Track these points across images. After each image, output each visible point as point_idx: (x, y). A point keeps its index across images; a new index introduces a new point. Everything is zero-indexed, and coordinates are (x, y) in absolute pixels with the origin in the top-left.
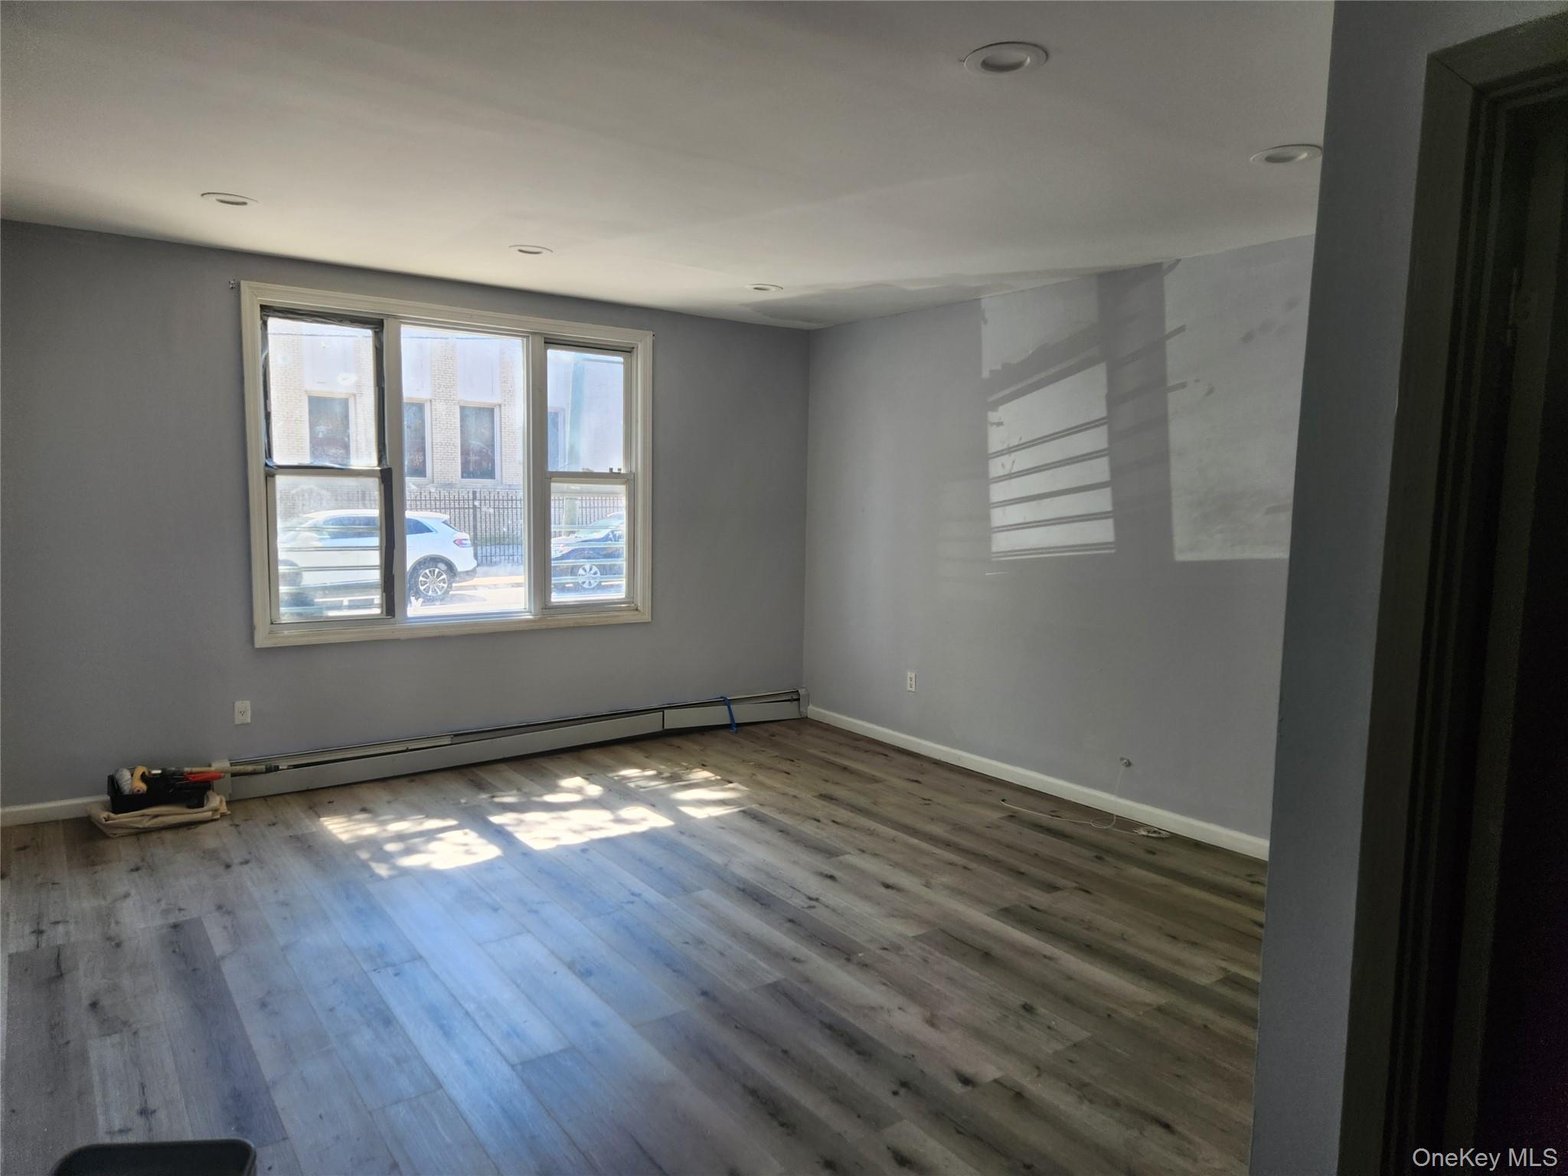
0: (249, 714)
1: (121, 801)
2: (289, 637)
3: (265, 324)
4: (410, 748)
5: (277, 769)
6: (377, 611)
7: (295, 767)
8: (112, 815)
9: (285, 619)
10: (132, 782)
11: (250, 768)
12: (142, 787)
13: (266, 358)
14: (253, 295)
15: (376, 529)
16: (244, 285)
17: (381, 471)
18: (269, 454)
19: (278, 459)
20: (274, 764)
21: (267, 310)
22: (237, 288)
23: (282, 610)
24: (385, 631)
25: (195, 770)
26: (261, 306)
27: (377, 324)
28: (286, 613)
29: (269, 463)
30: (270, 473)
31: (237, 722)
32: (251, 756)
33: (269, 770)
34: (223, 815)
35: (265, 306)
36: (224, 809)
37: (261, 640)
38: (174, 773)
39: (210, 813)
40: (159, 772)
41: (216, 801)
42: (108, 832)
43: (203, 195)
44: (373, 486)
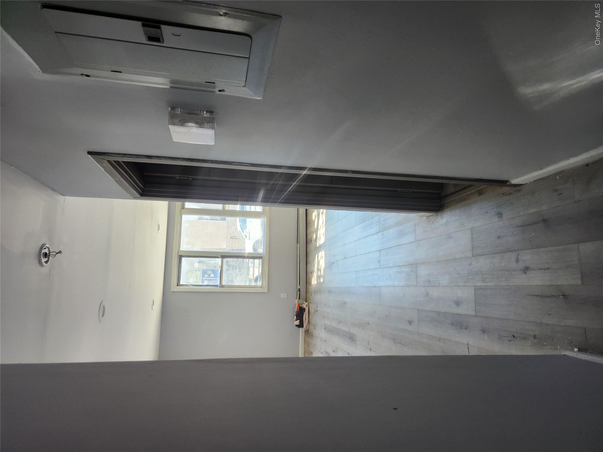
0: (284, 294)
1: (301, 325)
2: (265, 284)
3: (182, 285)
4: (299, 255)
5: (299, 289)
6: (261, 260)
7: (300, 284)
8: (304, 328)
9: (261, 284)
10: (297, 322)
11: (298, 295)
12: (298, 321)
13: (191, 285)
14: (174, 288)
15: (238, 260)
16: (172, 290)
17: (222, 258)
18: (217, 286)
19: (218, 283)
20: (298, 289)
21: (178, 284)
22: (173, 292)
23: (258, 285)
24: (266, 260)
25: (296, 309)
26: (177, 286)
27: (180, 257)
28: (259, 283)
29: (219, 286)
30: (222, 286)
31: (286, 297)
32: (296, 294)
33: (300, 291)
34: (308, 304)
35: (177, 284)
36: (307, 303)
37: (266, 290)
38: (296, 313)
39: (307, 307)
40: (295, 316)
41: (304, 306)
42: (307, 329)
43: (152, 309)
44: (225, 260)
